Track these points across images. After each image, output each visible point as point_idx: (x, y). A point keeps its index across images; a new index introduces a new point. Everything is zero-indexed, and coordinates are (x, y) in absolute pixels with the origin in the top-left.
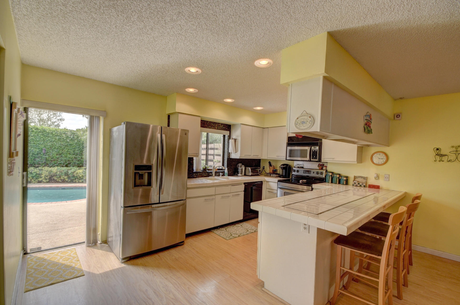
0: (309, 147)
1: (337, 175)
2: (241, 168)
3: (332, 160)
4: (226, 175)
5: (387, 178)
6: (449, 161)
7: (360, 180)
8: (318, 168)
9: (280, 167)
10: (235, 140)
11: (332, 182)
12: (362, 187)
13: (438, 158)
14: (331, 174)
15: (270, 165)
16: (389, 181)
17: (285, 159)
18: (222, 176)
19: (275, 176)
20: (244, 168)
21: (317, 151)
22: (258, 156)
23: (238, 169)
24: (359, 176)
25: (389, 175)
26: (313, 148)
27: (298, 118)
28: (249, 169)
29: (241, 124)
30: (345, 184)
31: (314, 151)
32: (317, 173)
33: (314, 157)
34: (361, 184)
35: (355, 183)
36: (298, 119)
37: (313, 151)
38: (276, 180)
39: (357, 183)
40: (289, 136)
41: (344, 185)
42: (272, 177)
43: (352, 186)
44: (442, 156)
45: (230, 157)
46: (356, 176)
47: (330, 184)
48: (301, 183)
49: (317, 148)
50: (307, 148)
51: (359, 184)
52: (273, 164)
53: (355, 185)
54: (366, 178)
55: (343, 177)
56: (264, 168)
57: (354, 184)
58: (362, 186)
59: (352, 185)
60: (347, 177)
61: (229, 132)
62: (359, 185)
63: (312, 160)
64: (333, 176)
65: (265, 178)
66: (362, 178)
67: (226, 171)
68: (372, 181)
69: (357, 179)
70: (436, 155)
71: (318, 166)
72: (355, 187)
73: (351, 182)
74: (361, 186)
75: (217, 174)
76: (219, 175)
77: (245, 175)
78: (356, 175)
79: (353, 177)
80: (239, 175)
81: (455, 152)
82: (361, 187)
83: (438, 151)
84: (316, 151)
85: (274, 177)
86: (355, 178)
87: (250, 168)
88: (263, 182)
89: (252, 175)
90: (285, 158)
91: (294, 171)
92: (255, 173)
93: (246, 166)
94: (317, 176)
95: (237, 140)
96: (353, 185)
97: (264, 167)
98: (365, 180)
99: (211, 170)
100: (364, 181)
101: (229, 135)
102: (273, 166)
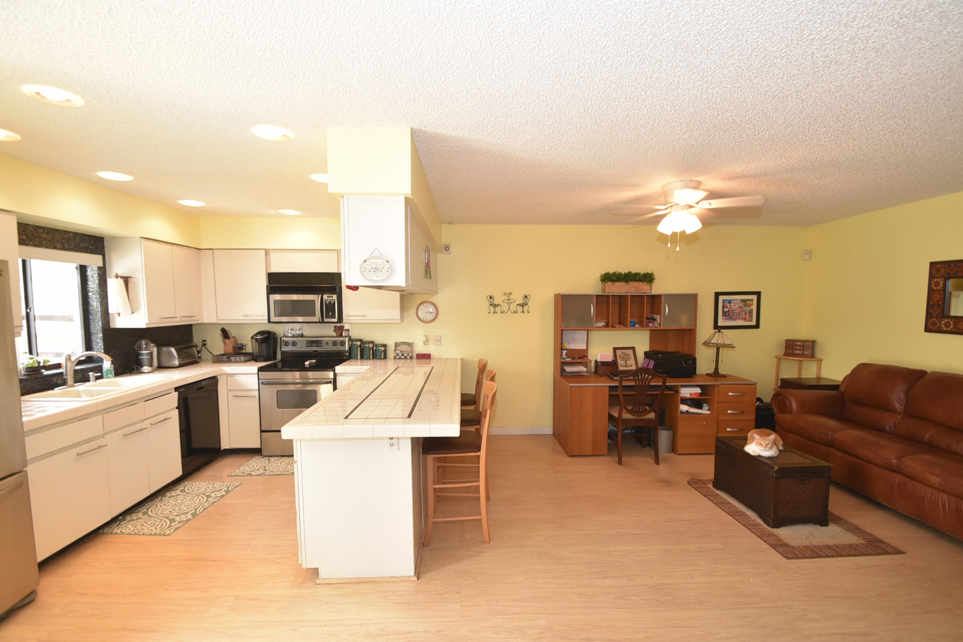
0: (317, 295)
1: (369, 344)
2: (148, 350)
3: (362, 318)
4: (110, 375)
5: (438, 341)
6: (503, 312)
7: (404, 348)
8: (335, 334)
9: (252, 337)
10: (126, 280)
11: (362, 358)
12: (408, 359)
13: (492, 308)
14: (359, 343)
15: (225, 334)
16: (441, 345)
17: (267, 322)
18: (98, 378)
19: (242, 358)
20: (155, 350)
21: (334, 302)
22: (194, 318)
23: (140, 354)
24: (402, 342)
25: (441, 337)
26: (325, 297)
27: (365, 261)
28: (171, 351)
29: (141, 238)
30: (383, 357)
31: (328, 303)
32: (335, 343)
33: (330, 314)
34: (405, 355)
35: (397, 354)
36: (367, 263)
37: (326, 302)
38: (253, 368)
39: (400, 355)
40: (269, 272)
41: (382, 359)
42: (236, 362)
43: (393, 360)
44: (495, 306)
45: (112, 326)
46: (398, 343)
48: (308, 366)
49: (335, 297)
50: (315, 298)
51: (403, 355)
52: (233, 332)
53: (398, 357)
54: (410, 345)
55: (379, 347)
56: (204, 345)
57: (395, 355)
58: (408, 357)
59: (393, 357)
60: (385, 346)
61: (101, 257)
62: (403, 357)
63: (325, 320)
64: (362, 346)
65: (223, 368)
66: (406, 344)
67: (107, 364)
68: (420, 349)
69: (399, 348)
70: (490, 305)
71: (335, 331)
72: (398, 361)
73: (391, 353)
74: (406, 358)
75: (81, 377)
76: (86, 380)
77: (161, 367)
78: (397, 341)
79: (394, 344)
80: (146, 369)
81: (507, 301)
82: (406, 360)
83: (491, 300)
84: (332, 303)
85: (240, 362)
86: (397, 345)
87: (173, 350)
88: (219, 377)
89: (181, 366)
90: (267, 318)
91: (287, 344)
92: (190, 359)
93: (159, 345)
94: (335, 348)
95: (129, 279)
96: (395, 358)
97: (205, 341)
98: (410, 348)
99: (58, 366)
100: (409, 349)
101: (101, 265)
102: (233, 337)
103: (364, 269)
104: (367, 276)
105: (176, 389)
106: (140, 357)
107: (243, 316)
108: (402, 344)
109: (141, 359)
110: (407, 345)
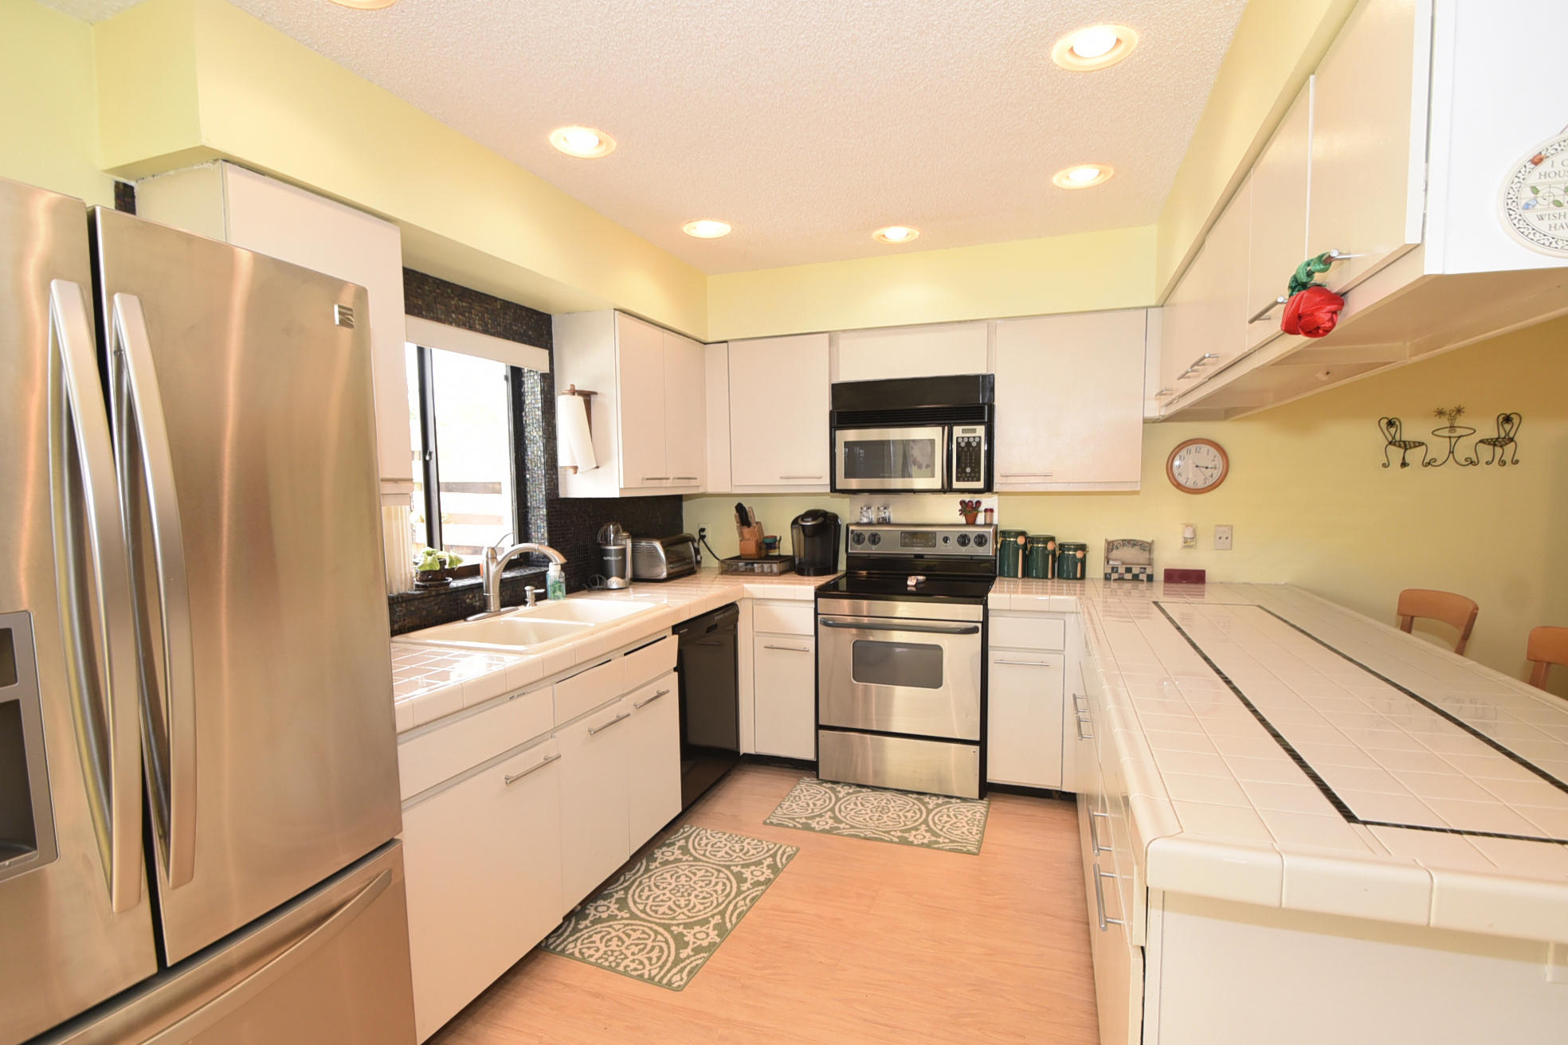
0: (940, 429)
1: (1045, 543)
2: (618, 544)
3: (1041, 480)
4: (558, 593)
5: (1223, 538)
6: (1429, 463)
7: (1129, 554)
8: (962, 520)
9: (795, 522)
10: (587, 397)
11: (1027, 574)
12: (1142, 581)
13: (1396, 453)
14: (1021, 540)
15: (743, 516)
16: (1232, 548)
17: (828, 490)
18: (540, 597)
19: (775, 568)
20: (629, 544)
21: (979, 444)
22: (693, 483)
23: (606, 553)
24: (1123, 540)
25: (1231, 528)
26: (958, 431)
27: (1537, 161)
28: (655, 548)
29: (615, 309)
30: (1077, 575)
31: (963, 445)
32: (963, 540)
33: (968, 470)
34: (1136, 570)
35: (1114, 569)
36: (1544, 167)
37: (958, 444)
38: (806, 588)
39: (1122, 570)
40: (835, 381)
41: (1077, 579)
42: (763, 574)
43: (1102, 582)
44: (1406, 446)
45: (562, 495)
46: (1113, 542)
47: (1020, 582)
48: (914, 589)
49: (980, 431)
50: (934, 435)
51: (1129, 570)
52: (758, 514)
53: (1115, 576)
54: (1147, 547)
55: (1069, 550)
56: (702, 537)
57: (1110, 571)
58: (1143, 577)
59: (1102, 576)
60: (1082, 547)
61: (546, 352)
62: (1128, 576)
63: (956, 485)
64: (1029, 546)
65: (746, 586)
66: (1134, 545)
67: (554, 572)
68: (1171, 555)
69: (1115, 554)
70: (1390, 443)
71: (962, 512)
72: (1114, 585)
73: (1096, 566)
74: (1136, 577)
75: (512, 596)
76: (521, 601)
77: (637, 580)
78: (1110, 539)
79: (1102, 546)
80: (614, 582)
81: (1446, 433)
82: (1136, 583)
83: (1393, 430)
84: (974, 444)
85: (771, 574)
86: (1111, 546)
87: (658, 545)
88: (737, 603)
89: (671, 577)
90: (827, 481)
91: (859, 538)
92: (684, 568)
93: (635, 536)
94: (964, 551)
95: (593, 398)
96: (1107, 578)
97: (703, 530)
98: (1147, 554)
99: (474, 570)
100: (1141, 557)
101: (547, 371)
102: (757, 523)
103: (1527, 194)
104: (1543, 226)
105: (676, 629)
106: (605, 558)
107: (781, 478)
108: (1124, 545)
109: (607, 561)
110: (1137, 548)
